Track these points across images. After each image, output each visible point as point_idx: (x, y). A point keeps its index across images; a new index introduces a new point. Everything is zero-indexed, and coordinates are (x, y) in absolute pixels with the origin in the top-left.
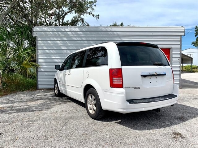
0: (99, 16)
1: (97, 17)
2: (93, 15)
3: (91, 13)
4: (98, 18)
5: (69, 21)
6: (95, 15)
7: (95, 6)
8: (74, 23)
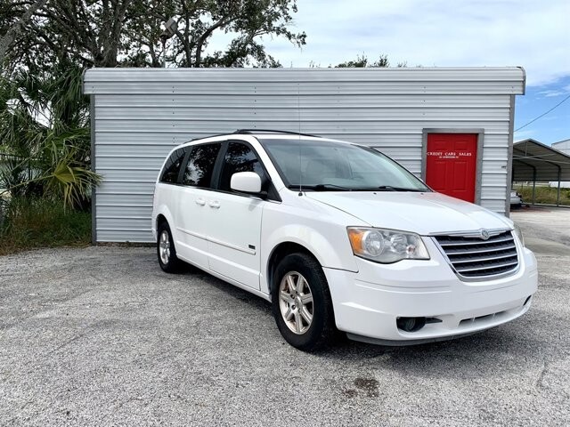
0: (305, 36)
1: (299, 40)
2: (289, 36)
3: (284, 31)
4: (304, 43)
5: (221, 52)
6: (294, 35)
7: (295, 7)
8: (233, 58)
